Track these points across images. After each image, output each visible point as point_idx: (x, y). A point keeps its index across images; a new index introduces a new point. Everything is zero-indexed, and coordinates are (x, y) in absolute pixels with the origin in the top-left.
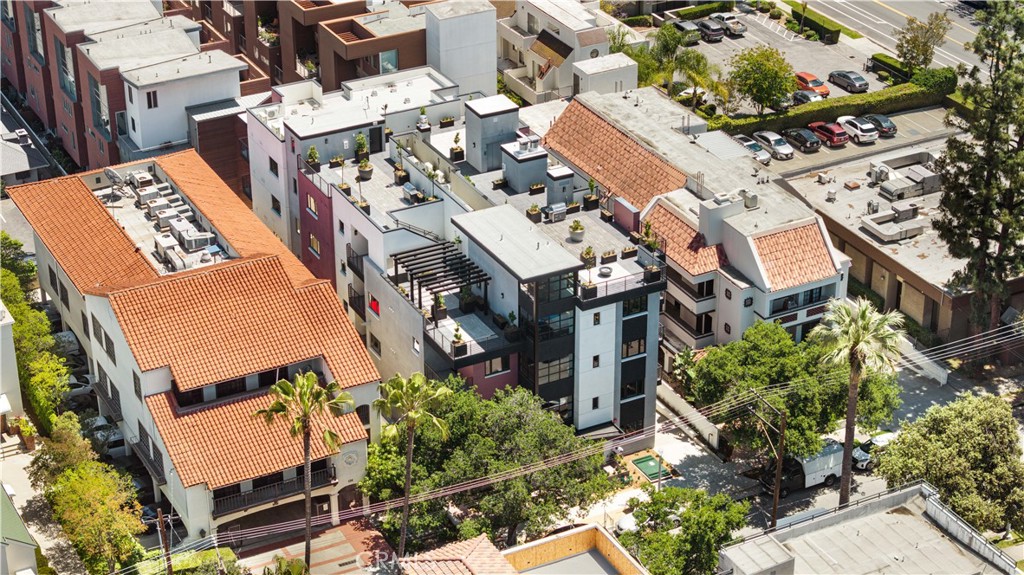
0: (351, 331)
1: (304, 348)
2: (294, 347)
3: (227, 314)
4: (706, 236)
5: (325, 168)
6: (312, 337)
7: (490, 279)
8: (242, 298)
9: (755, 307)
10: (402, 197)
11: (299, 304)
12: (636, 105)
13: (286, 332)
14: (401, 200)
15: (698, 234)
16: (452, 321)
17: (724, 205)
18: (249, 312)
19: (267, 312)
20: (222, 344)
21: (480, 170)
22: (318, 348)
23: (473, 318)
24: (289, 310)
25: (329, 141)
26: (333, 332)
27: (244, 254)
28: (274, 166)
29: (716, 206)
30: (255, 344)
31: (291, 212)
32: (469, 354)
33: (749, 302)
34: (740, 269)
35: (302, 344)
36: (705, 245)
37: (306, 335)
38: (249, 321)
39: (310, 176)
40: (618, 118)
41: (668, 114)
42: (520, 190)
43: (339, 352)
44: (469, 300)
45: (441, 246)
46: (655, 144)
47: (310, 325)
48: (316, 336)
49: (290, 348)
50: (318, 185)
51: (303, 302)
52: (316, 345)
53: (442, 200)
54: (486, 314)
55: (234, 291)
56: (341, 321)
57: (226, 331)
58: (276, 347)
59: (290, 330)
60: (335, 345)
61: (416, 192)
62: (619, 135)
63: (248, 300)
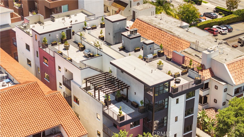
0: (72, 113)
1: (52, 122)
2: (48, 121)
3: (17, 108)
4: (205, 65)
5: (50, 46)
6: (55, 117)
7: (129, 86)
8: (23, 101)
9: (228, 92)
10: (84, 55)
11: (48, 102)
12: (161, 20)
13: (44, 115)
14: (83, 56)
15: (201, 64)
16: (114, 106)
17: (212, 52)
18: (27, 107)
19: (35, 107)
20: (16, 122)
21: (112, 44)
22: (58, 121)
23: (122, 104)
24: (44, 105)
25: (51, 35)
26: (64, 114)
27: (21, 82)
28: (28, 47)
29: (209, 53)
30: (31, 121)
31: (35, 65)
32: (125, 120)
33: (226, 90)
34: (220, 77)
35: (51, 120)
36: (205, 69)
37: (53, 116)
38: (27, 111)
39: (44, 49)
40: (156, 24)
41: (174, 22)
42: (131, 50)
43: (68, 123)
44: (120, 96)
45: (104, 74)
46: (174, 32)
47: (54, 111)
48: (57, 116)
49: (46, 122)
50: (48, 52)
51: (50, 101)
52: (58, 120)
53: (102, 55)
54: (127, 102)
55: (19, 98)
56: (67, 109)
57: (17, 116)
58: (40, 122)
59: (46, 114)
60: (66, 119)
61: (90, 53)
62: (158, 30)
63: (25, 102)
